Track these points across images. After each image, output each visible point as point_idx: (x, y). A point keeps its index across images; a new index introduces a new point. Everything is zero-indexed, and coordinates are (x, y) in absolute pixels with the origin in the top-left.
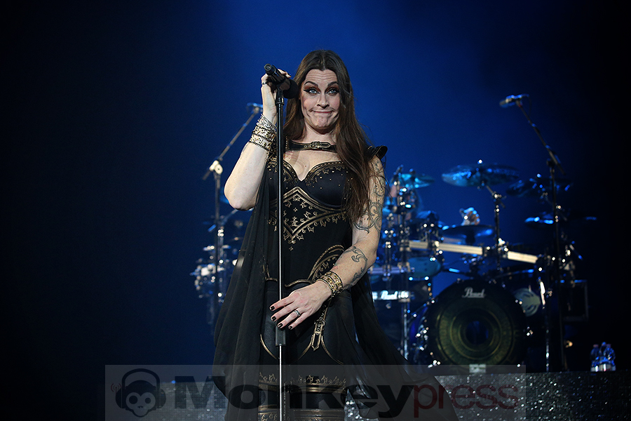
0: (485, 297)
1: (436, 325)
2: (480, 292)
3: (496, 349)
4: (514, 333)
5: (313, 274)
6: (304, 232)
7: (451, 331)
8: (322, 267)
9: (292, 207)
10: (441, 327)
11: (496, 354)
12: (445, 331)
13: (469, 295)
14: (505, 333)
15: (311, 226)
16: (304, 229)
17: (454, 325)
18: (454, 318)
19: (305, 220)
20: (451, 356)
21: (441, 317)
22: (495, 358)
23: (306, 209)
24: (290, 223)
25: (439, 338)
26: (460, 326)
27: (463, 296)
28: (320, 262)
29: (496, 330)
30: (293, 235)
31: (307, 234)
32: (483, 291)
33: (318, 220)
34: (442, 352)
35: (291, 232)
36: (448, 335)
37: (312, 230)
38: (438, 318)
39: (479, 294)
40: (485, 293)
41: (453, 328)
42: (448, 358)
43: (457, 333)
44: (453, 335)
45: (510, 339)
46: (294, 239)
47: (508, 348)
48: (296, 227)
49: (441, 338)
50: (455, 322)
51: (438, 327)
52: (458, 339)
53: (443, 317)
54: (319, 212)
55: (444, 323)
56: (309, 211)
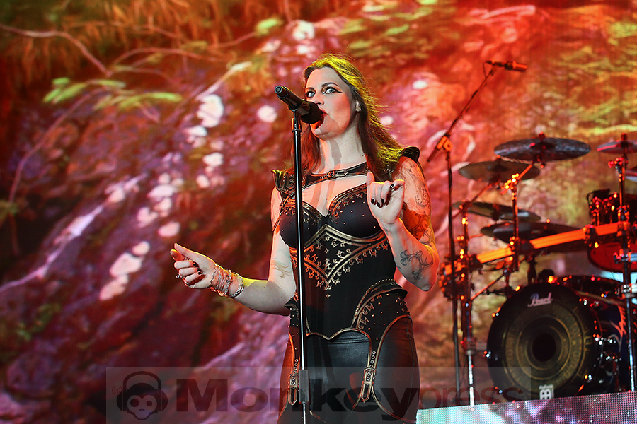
0: (553, 302)
1: (502, 345)
2: (547, 296)
3: (565, 364)
4: (585, 341)
5: (357, 320)
6: (339, 274)
7: (517, 350)
8: (365, 309)
9: (323, 249)
10: (507, 346)
11: (566, 369)
12: (511, 350)
13: (535, 303)
14: (574, 343)
15: (346, 267)
16: (339, 271)
17: (520, 342)
18: (521, 333)
19: (338, 261)
20: (517, 380)
21: (507, 334)
22: (565, 375)
23: (339, 248)
24: (322, 267)
25: (505, 360)
26: (527, 342)
27: (529, 306)
28: (361, 305)
29: (564, 340)
30: (328, 280)
31: (343, 277)
32: (550, 295)
33: (353, 258)
34: (508, 376)
35: (326, 278)
36: (514, 356)
37: (347, 270)
38: (504, 336)
39: (546, 299)
40: (551, 297)
41: (519, 346)
42: (515, 382)
43: (523, 351)
44: (519, 354)
45: (580, 348)
46: (330, 285)
47: (578, 361)
48: (329, 271)
49: (508, 359)
50: (521, 338)
51: (505, 347)
52: (525, 357)
53: (509, 334)
54: (353, 248)
55: (510, 341)
56: (341, 249)
